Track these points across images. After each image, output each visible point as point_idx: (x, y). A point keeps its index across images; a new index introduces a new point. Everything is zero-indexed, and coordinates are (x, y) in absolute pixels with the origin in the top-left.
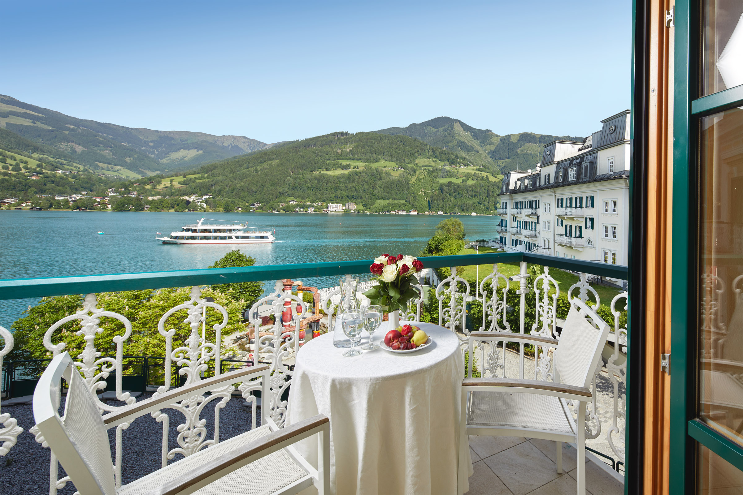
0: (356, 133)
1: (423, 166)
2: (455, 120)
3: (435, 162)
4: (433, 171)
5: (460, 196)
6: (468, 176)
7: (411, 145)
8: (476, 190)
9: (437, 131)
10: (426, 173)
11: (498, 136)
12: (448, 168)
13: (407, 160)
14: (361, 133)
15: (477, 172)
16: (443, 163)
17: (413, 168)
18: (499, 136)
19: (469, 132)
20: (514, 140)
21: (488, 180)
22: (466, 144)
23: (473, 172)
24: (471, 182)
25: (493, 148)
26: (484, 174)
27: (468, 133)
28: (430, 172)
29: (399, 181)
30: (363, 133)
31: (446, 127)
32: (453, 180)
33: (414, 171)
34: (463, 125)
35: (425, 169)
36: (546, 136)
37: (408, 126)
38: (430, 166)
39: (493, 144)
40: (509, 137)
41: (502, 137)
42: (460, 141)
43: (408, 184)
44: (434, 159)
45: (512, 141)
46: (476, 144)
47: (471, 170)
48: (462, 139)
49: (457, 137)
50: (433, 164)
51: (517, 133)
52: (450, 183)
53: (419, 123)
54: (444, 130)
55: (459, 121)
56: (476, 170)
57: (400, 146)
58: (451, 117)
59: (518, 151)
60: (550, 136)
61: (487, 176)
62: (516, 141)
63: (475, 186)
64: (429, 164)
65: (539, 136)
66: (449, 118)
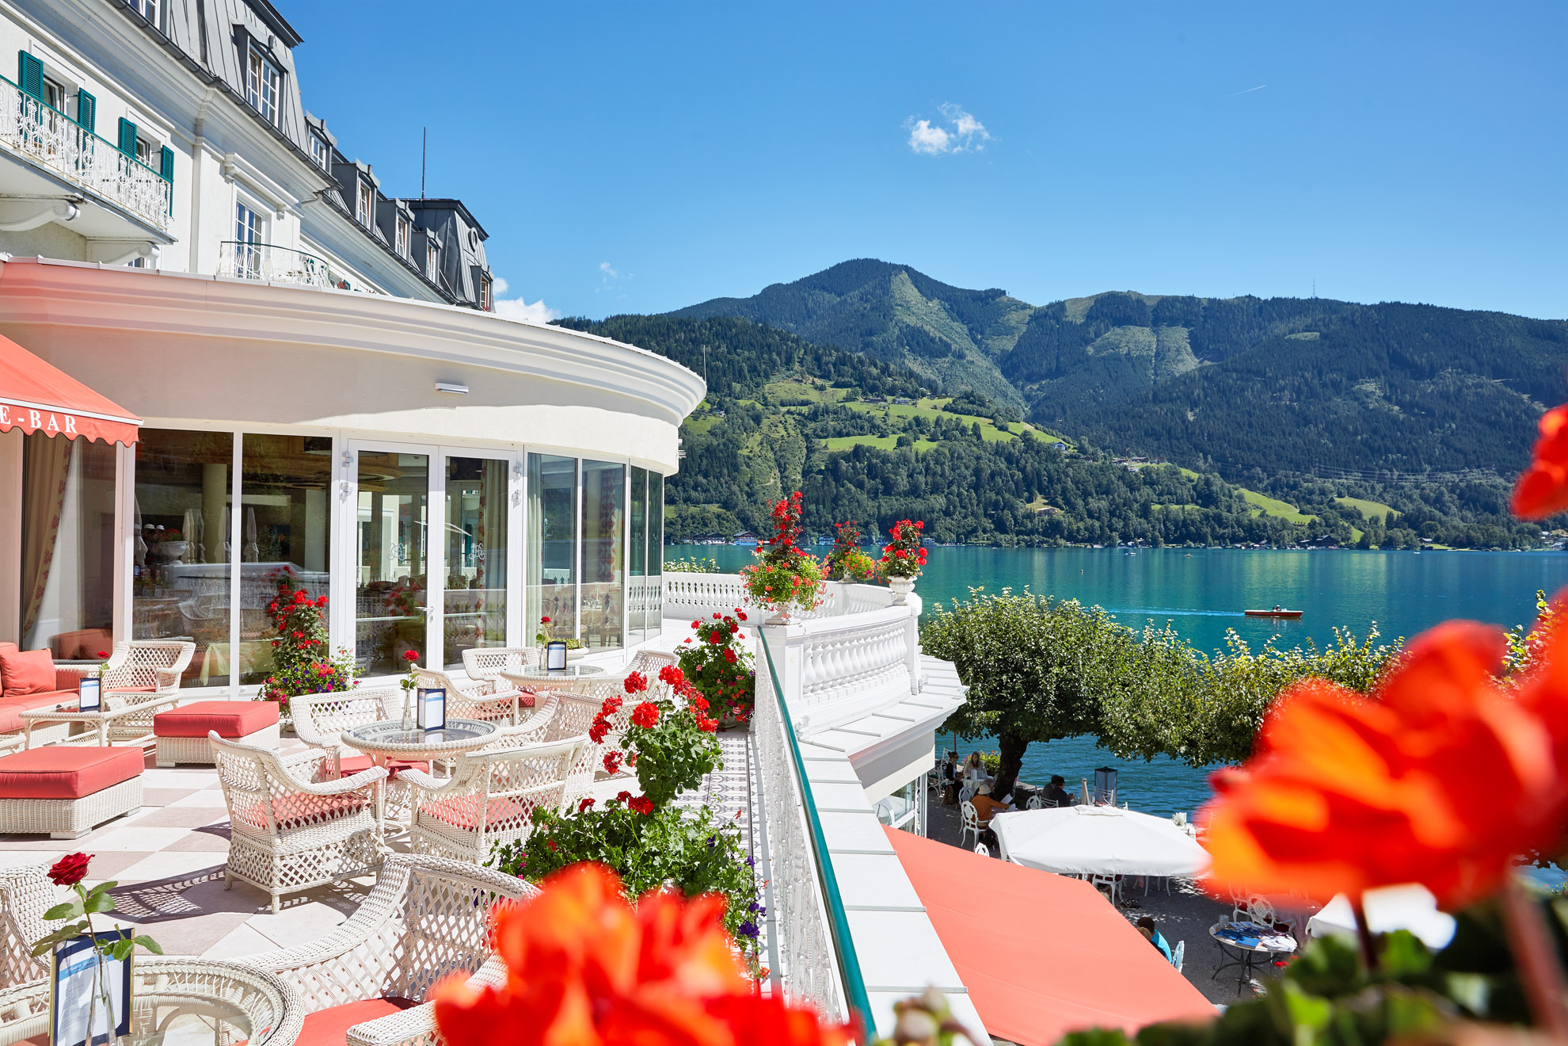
0: (607, 320)
1: (783, 404)
2: (894, 267)
3: (822, 388)
4: (814, 416)
5: (888, 488)
6: (918, 425)
7: (752, 344)
8: (939, 469)
9: (839, 303)
10: (790, 420)
11: (1025, 307)
12: (858, 406)
13: (737, 387)
14: (618, 317)
15: (947, 415)
16: (843, 392)
17: (754, 408)
18: (1030, 307)
19: (936, 301)
20: (1076, 317)
21: (979, 437)
22: (927, 334)
23: (932, 416)
24: (923, 446)
25: (1009, 344)
26: (968, 421)
27: (934, 304)
28: (803, 421)
29: (707, 449)
30: (624, 316)
31: (868, 287)
32: (869, 441)
33: (757, 419)
34: (920, 280)
35: (789, 412)
36: (1175, 299)
37: (758, 292)
38: (804, 403)
39: (1009, 331)
40: (1058, 308)
41: (1037, 310)
42: (908, 326)
43: (735, 456)
44: (819, 382)
45: (1070, 319)
46: (957, 335)
47: (927, 408)
48: (911, 321)
49: (900, 314)
50: (814, 396)
51: (1084, 296)
52: (858, 452)
53: (790, 281)
54: (861, 299)
55: (907, 269)
56: (945, 409)
57: (719, 347)
58: (882, 260)
59: (1090, 350)
60: (1192, 298)
61: (976, 427)
62: (1080, 321)
63: (938, 457)
64: (804, 397)
65: (1153, 303)
66: (877, 261)
